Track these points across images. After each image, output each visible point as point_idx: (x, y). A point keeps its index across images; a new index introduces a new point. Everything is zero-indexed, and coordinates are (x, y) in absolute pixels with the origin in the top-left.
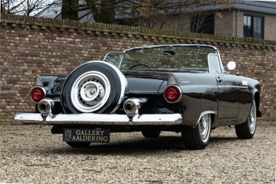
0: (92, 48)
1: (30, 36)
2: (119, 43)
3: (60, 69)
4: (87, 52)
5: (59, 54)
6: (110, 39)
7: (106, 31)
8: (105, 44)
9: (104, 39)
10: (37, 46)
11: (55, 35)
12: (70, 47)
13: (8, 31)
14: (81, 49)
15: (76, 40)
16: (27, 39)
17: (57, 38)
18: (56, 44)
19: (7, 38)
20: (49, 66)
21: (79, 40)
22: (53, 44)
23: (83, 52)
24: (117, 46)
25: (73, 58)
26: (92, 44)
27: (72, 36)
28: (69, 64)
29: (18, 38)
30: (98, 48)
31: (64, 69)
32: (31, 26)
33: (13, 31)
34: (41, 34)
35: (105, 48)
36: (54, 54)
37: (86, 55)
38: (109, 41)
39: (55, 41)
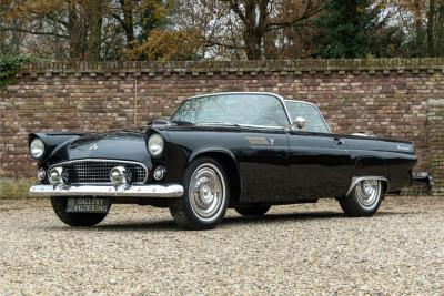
0: (381, 92)
1: (280, 85)
2: (428, 83)
4: (372, 99)
5: (326, 104)
7: (401, 68)
8: (403, 86)
11: (318, 80)
12: (344, 94)
13: (247, 82)
14: (362, 96)
15: (353, 84)
16: (276, 89)
17: (323, 84)
18: (320, 93)
21: (358, 84)
22: (316, 93)
23: (365, 99)
24: (424, 87)
25: (349, 108)
26: (380, 88)
27: (345, 80)
28: (343, 116)
29: (262, 89)
30: (391, 94)
31: (336, 124)
32: (279, 72)
33: (254, 81)
34: (296, 81)
35: (402, 92)
37: (371, 103)
38: (410, 81)
39: (319, 88)
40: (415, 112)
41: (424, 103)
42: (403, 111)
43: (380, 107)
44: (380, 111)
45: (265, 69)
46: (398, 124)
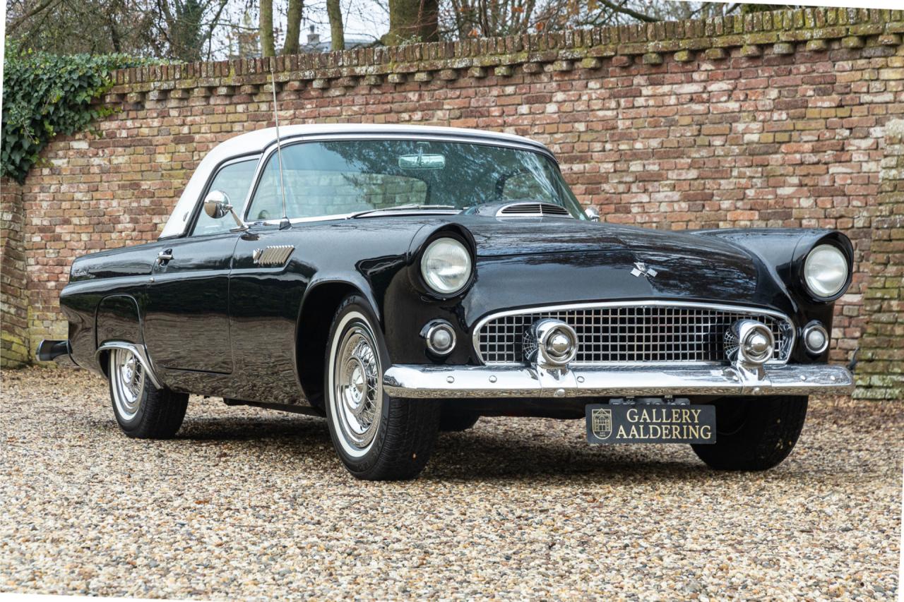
0: (777, 106)
1: (560, 96)
2: (885, 74)
3: (659, 196)
4: (755, 126)
5: (654, 143)
6: (847, 65)
8: (826, 86)
9: (822, 67)
10: (581, 127)
11: (639, 80)
12: (692, 114)
13: (495, 92)
14: (733, 118)
15: (714, 87)
16: (551, 108)
17: (647, 91)
18: (643, 112)
19: (496, 112)
20: (621, 188)
21: (725, 85)
22: (632, 113)
23: (740, 127)
24: (877, 86)
25: (704, 153)
26: (774, 94)
27: (696, 76)
28: (693, 174)
29: (524, 109)
30: (797, 107)
31: (676, 195)
33: (510, 90)
34: (592, 84)
35: (826, 102)
36: (638, 145)
37: (755, 137)
38: (843, 70)
39: (640, 101)
40: (857, 157)
41: (877, 132)
42: (828, 156)
43: (774, 147)
44: (776, 159)
45: (522, 57)
46: (817, 192)
